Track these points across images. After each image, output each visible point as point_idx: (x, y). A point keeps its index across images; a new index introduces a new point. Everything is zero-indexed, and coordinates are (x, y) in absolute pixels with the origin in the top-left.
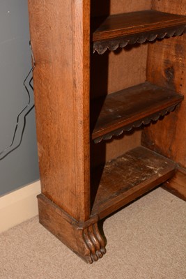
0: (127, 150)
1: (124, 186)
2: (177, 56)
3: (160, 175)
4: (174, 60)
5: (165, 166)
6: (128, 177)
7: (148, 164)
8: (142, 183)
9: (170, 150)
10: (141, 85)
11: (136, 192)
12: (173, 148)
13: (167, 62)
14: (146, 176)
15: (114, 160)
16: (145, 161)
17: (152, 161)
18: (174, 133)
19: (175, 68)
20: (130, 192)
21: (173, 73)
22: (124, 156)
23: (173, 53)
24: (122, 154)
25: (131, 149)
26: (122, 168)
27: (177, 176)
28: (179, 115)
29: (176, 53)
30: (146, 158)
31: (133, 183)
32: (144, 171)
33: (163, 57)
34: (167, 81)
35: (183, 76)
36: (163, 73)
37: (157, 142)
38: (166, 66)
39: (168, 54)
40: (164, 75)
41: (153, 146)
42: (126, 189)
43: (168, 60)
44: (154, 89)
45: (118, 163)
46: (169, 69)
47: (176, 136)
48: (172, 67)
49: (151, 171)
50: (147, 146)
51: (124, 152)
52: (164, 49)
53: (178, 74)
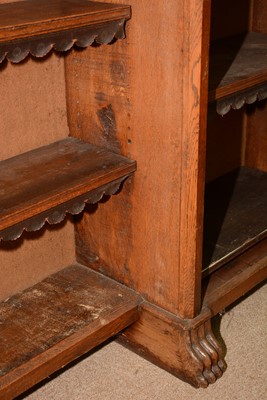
0: (47, 274)
1: (25, 352)
2: (115, 85)
3: (103, 322)
4: (112, 92)
5: (116, 301)
6: (37, 332)
7: (82, 299)
8: (63, 343)
9: (127, 270)
10: (56, 144)
11: (47, 363)
12: (131, 264)
13: (100, 97)
14: (75, 327)
15: (16, 297)
16: (77, 294)
17: (93, 293)
18: (130, 236)
19: (116, 107)
20: (35, 363)
21: (113, 117)
22: (39, 287)
23: (108, 77)
24: (35, 282)
25: (54, 271)
26: (29, 313)
27: (144, 320)
28: (133, 199)
29: (113, 77)
30: (82, 287)
31: (44, 343)
32: (73, 315)
33: (92, 89)
34: (104, 134)
35: (130, 124)
36: (96, 118)
37: (102, 254)
38: (100, 105)
39: (99, 81)
40: (98, 123)
41: (97, 262)
42: (28, 358)
43: (101, 93)
44: (81, 151)
45: (23, 303)
46: (105, 109)
47: (134, 242)
48: (110, 106)
49: (86, 315)
50: (87, 263)
51: (40, 279)
52: (92, 73)
53: (120, 118)
